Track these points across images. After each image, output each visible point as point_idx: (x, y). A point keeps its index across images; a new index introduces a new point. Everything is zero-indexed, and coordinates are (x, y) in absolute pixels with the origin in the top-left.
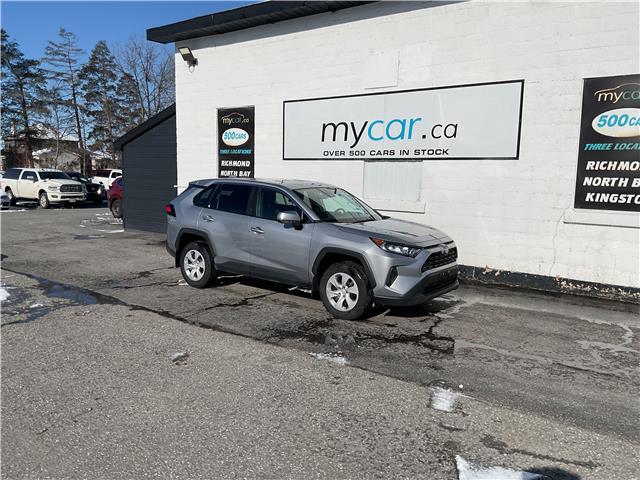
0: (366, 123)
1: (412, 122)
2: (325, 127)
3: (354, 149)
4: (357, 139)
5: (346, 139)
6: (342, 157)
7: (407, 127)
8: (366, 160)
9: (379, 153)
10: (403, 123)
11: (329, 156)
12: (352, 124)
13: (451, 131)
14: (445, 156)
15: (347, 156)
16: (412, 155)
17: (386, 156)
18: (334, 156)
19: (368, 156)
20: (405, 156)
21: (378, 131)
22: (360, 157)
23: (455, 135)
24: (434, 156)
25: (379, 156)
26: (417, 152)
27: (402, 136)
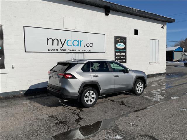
0: (66, 40)
1: (81, 42)
2: (48, 40)
3: (62, 49)
4: (63, 45)
5: (58, 45)
6: (57, 51)
7: (79, 43)
8: (66, 53)
9: (71, 50)
10: (78, 41)
11: (51, 51)
12: (60, 40)
13: (91, 45)
14: (90, 52)
15: (59, 51)
16: (81, 51)
17: (73, 52)
18: (53, 51)
19: (67, 51)
20: (79, 52)
21: (70, 43)
22: (64, 51)
23: (92, 46)
24: (87, 52)
25: (71, 52)
26: (83, 50)
27: (78, 45)
